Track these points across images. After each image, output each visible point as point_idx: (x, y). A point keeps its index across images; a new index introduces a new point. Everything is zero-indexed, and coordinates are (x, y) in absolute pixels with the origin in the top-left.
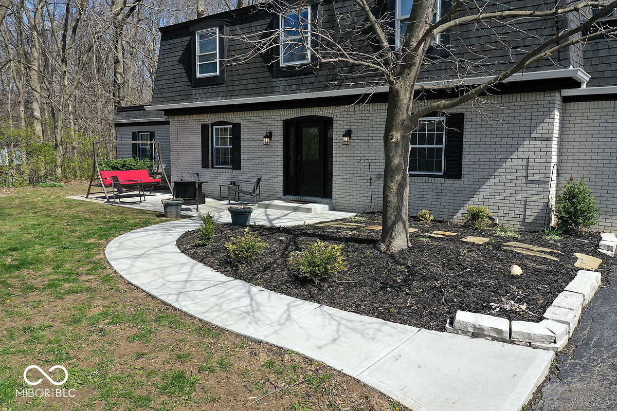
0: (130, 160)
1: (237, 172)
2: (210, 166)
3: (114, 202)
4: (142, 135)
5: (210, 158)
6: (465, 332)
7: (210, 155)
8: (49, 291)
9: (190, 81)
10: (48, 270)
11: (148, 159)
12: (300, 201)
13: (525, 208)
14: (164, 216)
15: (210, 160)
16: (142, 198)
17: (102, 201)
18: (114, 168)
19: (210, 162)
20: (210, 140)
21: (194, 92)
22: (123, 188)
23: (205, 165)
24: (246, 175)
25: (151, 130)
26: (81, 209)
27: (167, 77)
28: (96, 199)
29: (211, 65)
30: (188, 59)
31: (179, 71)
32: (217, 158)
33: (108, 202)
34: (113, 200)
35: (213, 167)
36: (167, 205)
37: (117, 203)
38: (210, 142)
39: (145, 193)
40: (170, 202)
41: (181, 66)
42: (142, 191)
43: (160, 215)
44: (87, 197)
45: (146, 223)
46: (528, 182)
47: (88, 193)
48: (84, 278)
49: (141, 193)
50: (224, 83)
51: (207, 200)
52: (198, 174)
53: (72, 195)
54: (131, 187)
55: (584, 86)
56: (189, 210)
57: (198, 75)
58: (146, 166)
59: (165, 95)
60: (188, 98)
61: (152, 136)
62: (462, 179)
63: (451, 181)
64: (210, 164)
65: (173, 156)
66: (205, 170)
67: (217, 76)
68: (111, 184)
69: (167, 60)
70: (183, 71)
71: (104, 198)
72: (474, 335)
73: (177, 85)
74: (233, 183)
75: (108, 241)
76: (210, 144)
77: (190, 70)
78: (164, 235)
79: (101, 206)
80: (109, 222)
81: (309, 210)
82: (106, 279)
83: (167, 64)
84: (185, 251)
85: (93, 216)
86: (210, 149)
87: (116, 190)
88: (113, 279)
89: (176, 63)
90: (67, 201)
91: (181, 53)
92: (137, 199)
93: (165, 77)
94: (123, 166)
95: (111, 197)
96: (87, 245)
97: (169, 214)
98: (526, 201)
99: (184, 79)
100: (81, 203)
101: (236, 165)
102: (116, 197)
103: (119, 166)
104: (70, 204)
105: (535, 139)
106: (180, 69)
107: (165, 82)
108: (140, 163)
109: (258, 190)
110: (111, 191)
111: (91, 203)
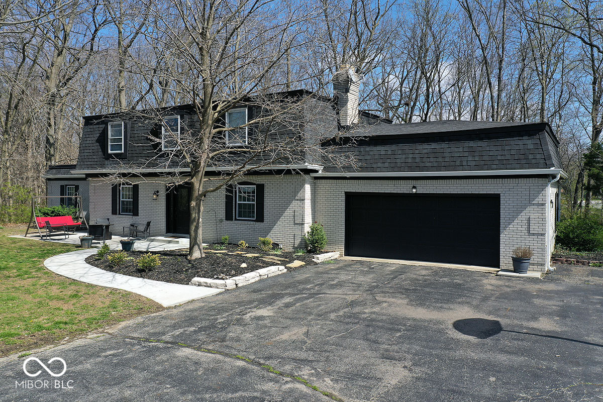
0: (58, 208)
1: (136, 217)
2: (118, 213)
3: (46, 239)
4: (68, 187)
5: (118, 207)
6: (195, 285)
7: (118, 206)
8: (18, 278)
9: (104, 155)
10: (15, 271)
11: (73, 206)
12: (175, 237)
13: (294, 239)
14: (80, 247)
15: (118, 209)
16: (67, 236)
17: (38, 239)
18: (45, 214)
19: (118, 210)
20: (118, 195)
21: (106, 162)
22: (53, 229)
23: (114, 212)
24: (141, 220)
25: (76, 184)
26: (23, 243)
27: (88, 151)
28: (33, 237)
29: (119, 146)
30: (102, 140)
31: (97, 148)
32: (123, 208)
33: (42, 239)
34: (45, 238)
35: (119, 214)
36: (82, 240)
37: (48, 240)
38: (118, 197)
39: (69, 233)
40: (84, 238)
41: (98, 144)
42: (66, 231)
43: (78, 247)
44: (25, 236)
45: (68, 251)
46: (295, 224)
47: (27, 233)
48: (34, 273)
49: (66, 233)
50: (126, 159)
51: (113, 237)
52: (108, 219)
53: (13, 234)
54: (59, 229)
55: (320, 172)
56: (99, 243)
57: (110, 152)
58: (71, 212)
59: (86, 163)
60: (103, 166)
61: (77, 188)
62: (264, 222)
63: (259, 223)
64: (118, 212)
65: (91, 206)
66: (114, 216)
67: (122, 153)
68: (44, 227)
69: (88, 139)
70: (99, 147)
71: (39, 236)
72: (199, 285)
73: (95, 157)
74: (132, 225)
75: (45, 259)
76: (118, 198)
77: (104, 147)
78: (78, 256)
79: (37, 242)
80: (44, 250)
81: (178, 242)
82: (46, 273)
83: (88, 142)
84: (89, 263)
85: (33, 247)
86: (118, 201)
87: (48, 230)
88: (49, 273)
89: (94, 142)
90: (11, 239)
91: (98, 135)
92: (63, 237)
93: (86, 151)
94: (53, 212)
95: (43, 236)
96: (32, 261)
97: (83, 245)
98: (294, 235)
99: (100, 153)
100: (22, 240)
101: (136, 213)
102: (48, 236)
103: (49, 213)
104: (14, 241)
105: (297, 200)
106: (97, 147)
107: (86, 154)
108: (66, 210)
109: (149, 229)
110: (45, 232)
111: (29, 240)
